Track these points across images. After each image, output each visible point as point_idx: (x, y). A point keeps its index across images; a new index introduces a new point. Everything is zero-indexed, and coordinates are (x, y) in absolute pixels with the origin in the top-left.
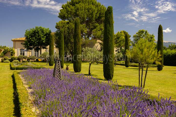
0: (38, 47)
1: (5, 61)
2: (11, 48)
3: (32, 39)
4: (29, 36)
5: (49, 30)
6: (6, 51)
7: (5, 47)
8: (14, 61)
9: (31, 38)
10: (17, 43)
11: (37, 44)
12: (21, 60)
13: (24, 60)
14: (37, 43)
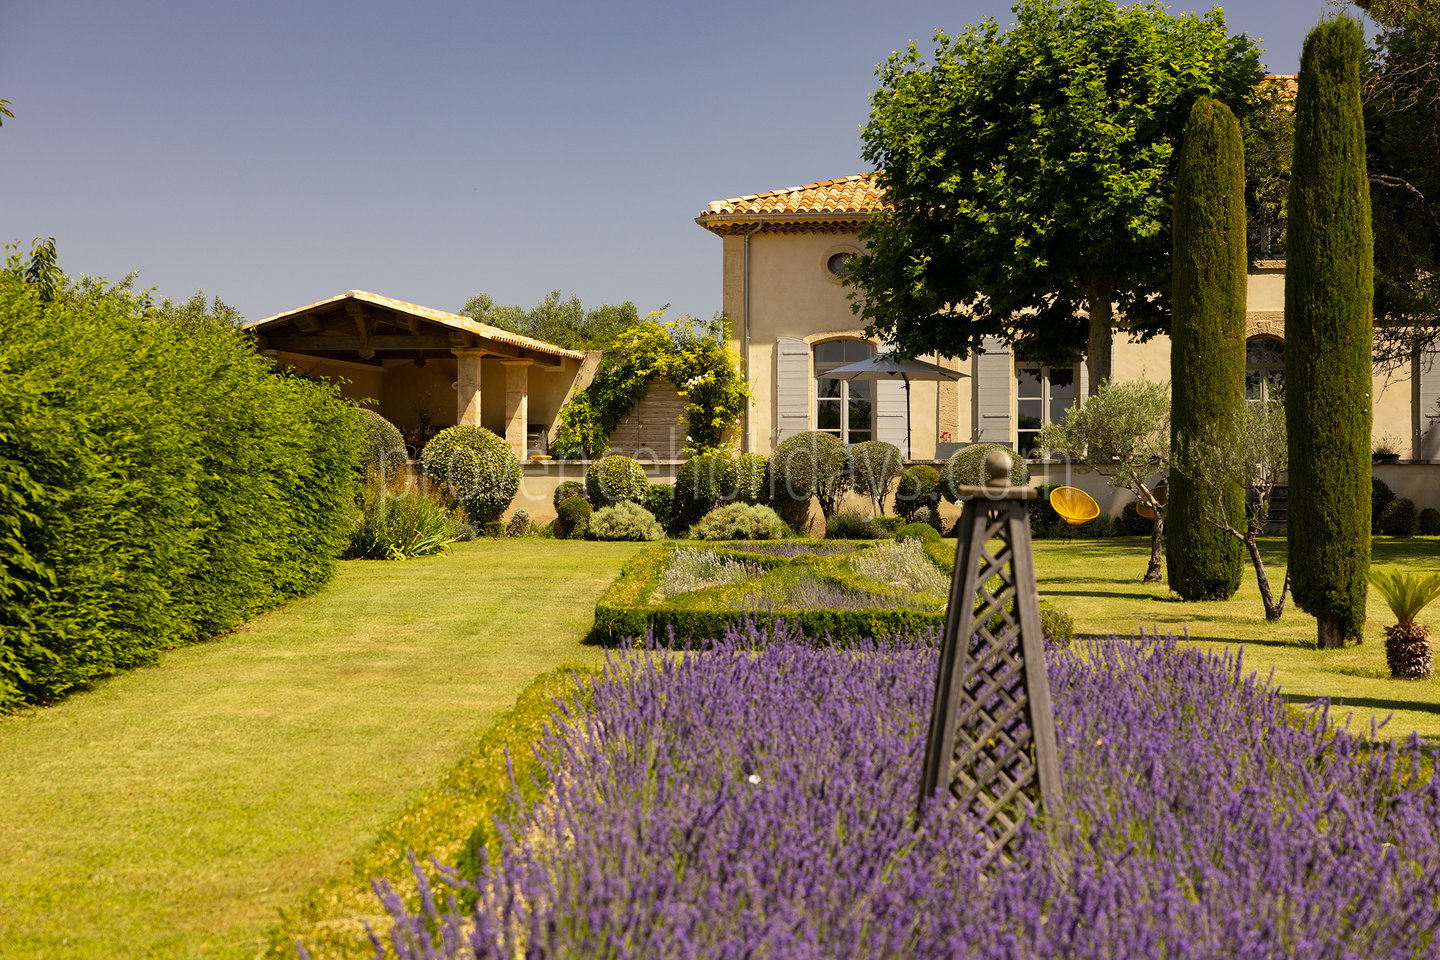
0: (1064, 308)
1: (597, 517)
2: (699, 333)
3: (965, 190)
4: (929, 151)
5: (1225, 37)
6: (628, 371)
7: (627, 317)
8: (717, 515)
9: (951, 184)
10: (770, 252)
11: (1038, 262)
12: (815, 509)
13: (852, 502)
14: (1037, 246)
